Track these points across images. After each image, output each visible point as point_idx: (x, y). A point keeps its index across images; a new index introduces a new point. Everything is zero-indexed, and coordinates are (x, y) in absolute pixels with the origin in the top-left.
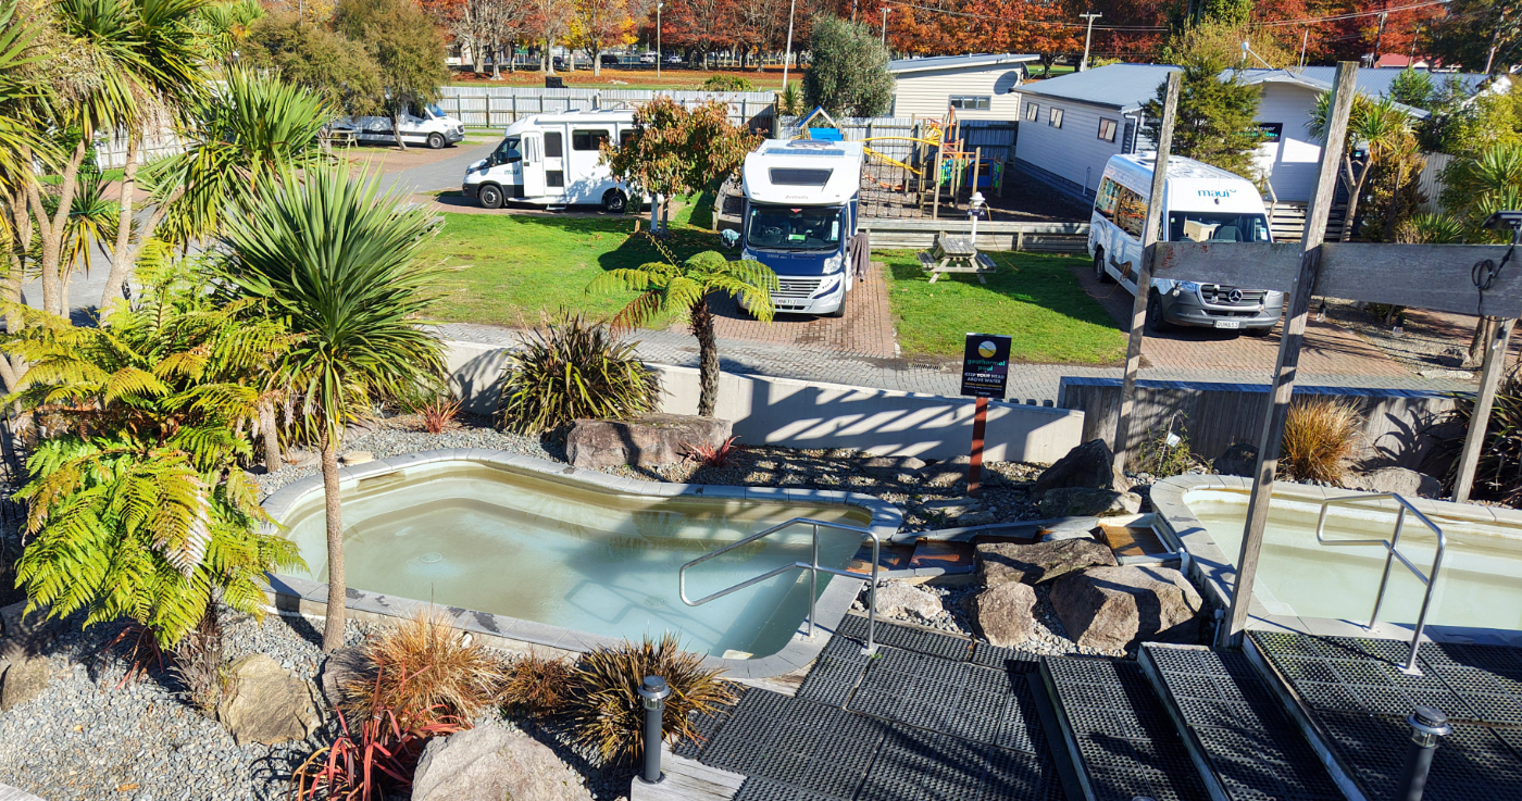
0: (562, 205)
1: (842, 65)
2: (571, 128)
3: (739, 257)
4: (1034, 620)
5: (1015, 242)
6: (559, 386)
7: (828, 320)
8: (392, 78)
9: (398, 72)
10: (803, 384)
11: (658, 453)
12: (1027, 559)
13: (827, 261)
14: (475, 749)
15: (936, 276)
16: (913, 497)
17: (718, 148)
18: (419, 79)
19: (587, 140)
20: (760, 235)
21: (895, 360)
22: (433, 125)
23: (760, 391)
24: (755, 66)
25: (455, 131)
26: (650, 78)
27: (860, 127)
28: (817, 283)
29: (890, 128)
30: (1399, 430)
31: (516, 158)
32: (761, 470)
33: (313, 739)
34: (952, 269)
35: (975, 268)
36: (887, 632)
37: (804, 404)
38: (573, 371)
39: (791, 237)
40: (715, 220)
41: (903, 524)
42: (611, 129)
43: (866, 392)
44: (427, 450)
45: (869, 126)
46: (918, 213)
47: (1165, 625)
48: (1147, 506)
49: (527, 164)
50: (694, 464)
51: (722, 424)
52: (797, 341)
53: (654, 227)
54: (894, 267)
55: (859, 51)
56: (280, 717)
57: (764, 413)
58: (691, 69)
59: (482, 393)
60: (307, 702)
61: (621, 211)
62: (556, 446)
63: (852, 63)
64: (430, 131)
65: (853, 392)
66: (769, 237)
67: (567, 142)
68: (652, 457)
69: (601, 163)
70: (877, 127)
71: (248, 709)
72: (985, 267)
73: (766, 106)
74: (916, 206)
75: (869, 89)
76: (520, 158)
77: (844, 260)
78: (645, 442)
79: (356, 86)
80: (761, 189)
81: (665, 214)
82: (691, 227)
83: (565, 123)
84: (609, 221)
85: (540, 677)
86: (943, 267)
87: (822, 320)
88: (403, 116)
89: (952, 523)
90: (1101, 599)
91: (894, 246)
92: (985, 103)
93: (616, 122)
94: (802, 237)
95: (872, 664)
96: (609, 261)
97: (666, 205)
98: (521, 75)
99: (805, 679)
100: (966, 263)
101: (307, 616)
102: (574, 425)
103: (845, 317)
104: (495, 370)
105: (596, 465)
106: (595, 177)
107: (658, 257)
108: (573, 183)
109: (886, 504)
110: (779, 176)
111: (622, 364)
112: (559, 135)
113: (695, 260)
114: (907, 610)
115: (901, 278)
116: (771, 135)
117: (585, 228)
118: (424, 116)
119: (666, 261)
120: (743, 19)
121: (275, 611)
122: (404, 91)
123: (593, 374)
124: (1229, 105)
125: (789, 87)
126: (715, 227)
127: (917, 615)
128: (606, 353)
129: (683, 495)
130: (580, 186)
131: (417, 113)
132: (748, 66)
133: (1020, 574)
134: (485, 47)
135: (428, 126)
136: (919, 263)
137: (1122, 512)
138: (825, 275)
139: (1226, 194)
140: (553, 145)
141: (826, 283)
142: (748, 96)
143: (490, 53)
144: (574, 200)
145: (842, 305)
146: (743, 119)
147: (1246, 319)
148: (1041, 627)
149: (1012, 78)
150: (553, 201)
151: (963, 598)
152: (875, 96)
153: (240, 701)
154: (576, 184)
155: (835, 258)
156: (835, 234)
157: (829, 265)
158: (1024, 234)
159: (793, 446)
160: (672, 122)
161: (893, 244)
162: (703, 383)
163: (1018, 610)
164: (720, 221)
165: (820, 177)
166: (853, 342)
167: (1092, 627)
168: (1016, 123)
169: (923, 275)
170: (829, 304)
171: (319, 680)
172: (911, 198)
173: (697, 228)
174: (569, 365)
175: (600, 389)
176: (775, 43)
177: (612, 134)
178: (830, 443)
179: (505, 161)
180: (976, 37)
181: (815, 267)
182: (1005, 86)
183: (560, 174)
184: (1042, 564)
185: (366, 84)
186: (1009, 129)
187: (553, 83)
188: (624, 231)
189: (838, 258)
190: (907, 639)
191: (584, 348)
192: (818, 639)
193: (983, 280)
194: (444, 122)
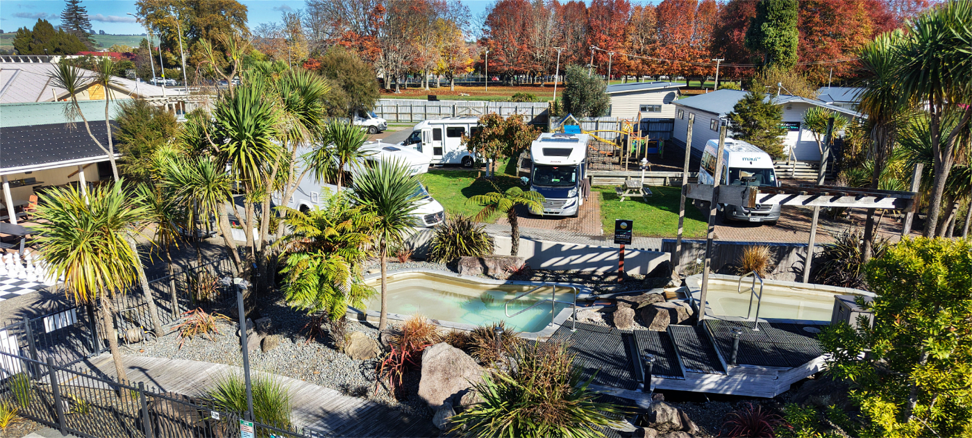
0: (442, 164)
1: (582, 91)
2: (446, 126)
3: (529, 190)
4: (634, 321)
5: (665, 182)
6: (454, 243)
7: (571, 219)
8: (351, 98)
9: (354, 95)
10: (555, 243)
11: (495, 269)
12: (633, 301)
13: (570, 191)
14: (441, 349)
15: (623, 198)
16: (597, 285)
17: (519, 137)
18: (365, 98)
19: (454, 132)
20: (539, 179)
21: (600, 236)
22: (372, 122)
23: (538, 245)
24: (540, 83)
25: (382, 125)
26: (481, 92)
27: (592, 122)
28: (565, 202)
29: (608, 122)
30: (802, 260)
31: (418, 141)
32: (537, 276)
33: (379, 358)
34: (631, 195)
35: (642, 194)
36: (581, 326)
37: (556, 251)
38: (460, 237)
39: (553, 180)
40: (517, 171)
41: (592, 293)
42: (466, 127)
43: (581, 246)
44: (402, 268)
45: (597, 121)
46: (617, 167)
47: (679, 321)
48: (684, 284)
49: (424, 144)
50: (509, 274)
51: (521, 259)
52: (556, 228)
53: (487, 175)
54: (604, 194)
55: (591, 83)
56: (367, 351)
57: (540, 255)
58: (504, 86)
59: (417, 249)
60: (376, 346)
61: (472, 167)
62: (453, 266)
63: (588, 89)
64: (369, 125)
65: (576, 246)
66: (543, 180)
67: (444, 133)
68: (492, 271)
69: (462, 144)
70: (601, 122)
71: (355, 348)
72: (647, 194)
73: (544, 110)
74: (619, 164)
75: (596, 103)
76: (421, 141)
77: (578, 191)
78: (490, 264)
79: (335, 103)
80: (539, 158)
81: (493, 169)
82: (506, 175)
83: (443, 124)
84: (465, 172)
85: (457, 337)
86: (626, 194)
87: (568, 219)
88: (356, 117)
89: (610, 292)
90: (657, 311)
91: (605, 184)
92: (658, 108)
93: (468, 124)
94: (558, 180)
95: (574, 334)
96: (468, 192)
97: (493, 165)
98: (410, 91)
99: (549, 338)
100: (638, 192)
101: (369, 322)
102: (461, 258)
103: (579, 217)
104: (424, 239)
105: (472, 273)
106: (458, 150)
107: (493, 190)
108: (447, 153)
109: (587, 287)
110: (548, 152)
111: (480, 234)
112: (440, 130)
113: (509, 191)
114: (589, 319)
115: (607, 199)
116: (546, 130)
117: (454, 175)
118: (366, 118)
119: (497, 192)
120: (533, 58)
121: (357, 320)
122: (357, 105)
123: (467, 238)
124: (768, 115)
125: (557, 100)
126: (517, 174)
127: (592, 320)
128: (472, 230)
129: (505, 284)
130: (450, 154)
131: (363, 116)
132: (536, 83)
133: (630, 305)
134: (391, 76)
135: (368, 123)
136: (615, 192)
137: (673, 286)
138: (569, 198)
139: (755, 160)
140: (437, 135)
141: (569, 201)
142: (535, 104)
143: (394, 79)
144: (448, 162)
145: (577, 212)
146: (532, 116)
147: (763, 217)
148: (636, 324)
149: (672, 96)
150: (438, 162)
151: (608, 315)
152: (599, 106)
153: (352, 346)
154: (449, 153)
155: (574, 190)
156: (573, 179)
157: (570, 194)
158: (670, 178)
159: (551, 269)
160: (496, 124)
161: (604, 183)
162: (513, 242)
163: (628, 317)
164: (520, 172)
165: (566, 152)
166: (582, 228)
167: (653, 322)
168: (674, 119)
169: (618, 198)
170: (571, 211)
171: (380, 339)
172: (616, 159)
173: (508, 175)
174: (458, 235)
175: (470, 244)
176: (550, 71)
177: (466, 130)
178: (567, 267)
179: (413, 143)
180: (662, 67)
181: (564, 194)
182: (668, 100)
183: (441, 149)
184: (638, 302)
185: (340, 102)
186: (670, 122)
187: (432, 98)
188: (472, 177)
189: (575, 190)
190: (589, 328)
191: (464, 227)
192: (556, 327)
193: (646, 200)
194: (377, 120)
